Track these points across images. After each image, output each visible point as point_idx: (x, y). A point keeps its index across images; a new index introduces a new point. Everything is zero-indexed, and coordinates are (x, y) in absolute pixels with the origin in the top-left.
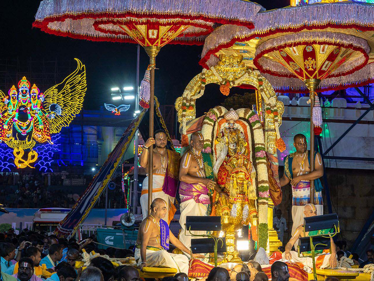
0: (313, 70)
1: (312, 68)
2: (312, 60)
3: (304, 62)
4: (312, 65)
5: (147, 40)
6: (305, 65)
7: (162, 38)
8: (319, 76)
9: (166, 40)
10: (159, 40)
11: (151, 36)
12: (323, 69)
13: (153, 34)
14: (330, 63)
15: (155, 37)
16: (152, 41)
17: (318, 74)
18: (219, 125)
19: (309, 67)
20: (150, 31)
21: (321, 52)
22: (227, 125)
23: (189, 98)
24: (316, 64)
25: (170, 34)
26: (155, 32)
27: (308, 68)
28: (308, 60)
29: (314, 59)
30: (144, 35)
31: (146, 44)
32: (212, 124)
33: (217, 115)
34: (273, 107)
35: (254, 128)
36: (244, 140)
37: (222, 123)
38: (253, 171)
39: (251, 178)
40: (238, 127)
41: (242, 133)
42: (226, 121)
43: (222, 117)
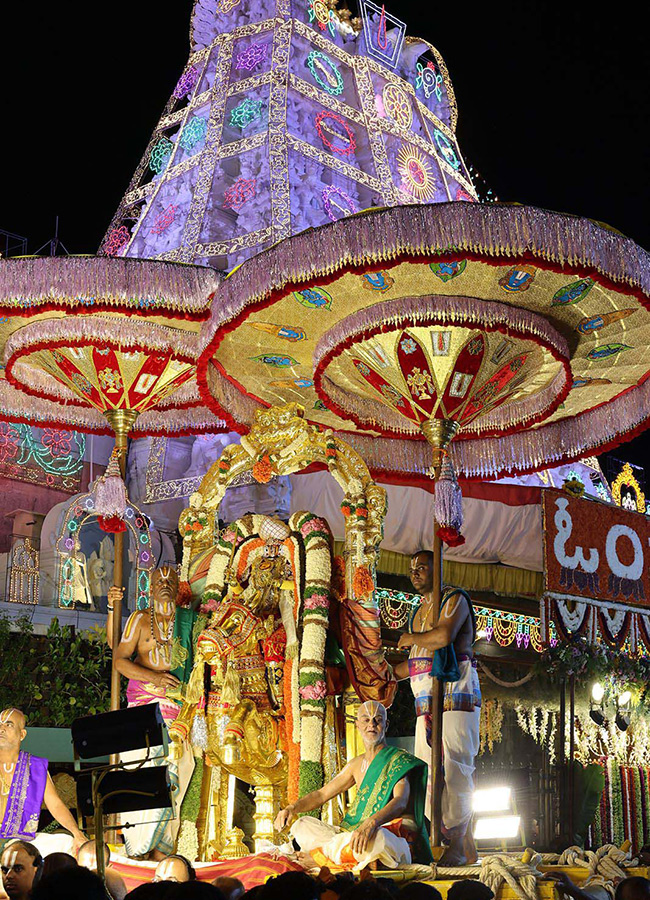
0: (429, 397)
1: (427, 392)
2: (421, 372)
3: (407, 380)
4: (425, 385)
6: (410, 388)
8: (448, 412)
12: (453, 392)
14: (468, 378)
17: (443, 408)
19: (420, 392)
21: (438, 351)
22: (262, 551)
24: (432, 382)
27: (417, 393)
28: (413, 375)
29: (425, 372)
32: (229, 551)
33: (239, 533)
34: (356, 499)
35: (307, 548)
36: (290, 577)
37: (252, 547)
38: (292, 640)
39: (287, 657)
40: (284, 551)
41: (288, 563)
42: (265, 543)
43: (257, 536)
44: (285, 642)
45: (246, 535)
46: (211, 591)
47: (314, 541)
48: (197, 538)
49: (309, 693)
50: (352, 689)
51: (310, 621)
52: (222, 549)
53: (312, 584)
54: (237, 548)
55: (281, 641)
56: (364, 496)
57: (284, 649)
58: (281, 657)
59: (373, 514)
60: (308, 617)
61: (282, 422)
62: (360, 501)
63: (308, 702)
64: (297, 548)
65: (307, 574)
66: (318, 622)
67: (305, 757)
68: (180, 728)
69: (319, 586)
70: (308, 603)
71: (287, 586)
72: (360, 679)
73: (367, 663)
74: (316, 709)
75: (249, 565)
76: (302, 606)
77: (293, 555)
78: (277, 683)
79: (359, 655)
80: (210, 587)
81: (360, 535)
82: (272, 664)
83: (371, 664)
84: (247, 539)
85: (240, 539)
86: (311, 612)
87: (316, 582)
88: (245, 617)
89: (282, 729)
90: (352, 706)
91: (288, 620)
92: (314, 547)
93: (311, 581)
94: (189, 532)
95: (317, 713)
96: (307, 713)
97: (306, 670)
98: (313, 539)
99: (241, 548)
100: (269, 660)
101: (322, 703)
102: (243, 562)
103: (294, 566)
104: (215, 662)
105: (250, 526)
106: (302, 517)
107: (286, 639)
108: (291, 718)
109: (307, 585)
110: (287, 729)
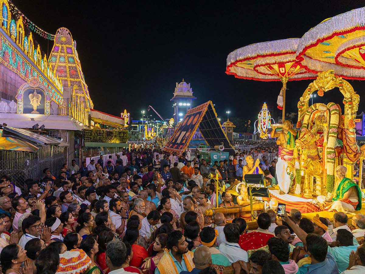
5: (280, 74)
7: (288, 72)
9: (290, 73)
10: (286, 73)
11: (282, 72)
13: (283, 71)
15: (284, 72)
16: (283, 74)
18: (314, 115)
20: (281, 69)
22: (319, 114)
23: (302, 101)
25: (292, 69)
26: (284, 69)
30: (278, 71)
31: (280, 76)
32: (309, 114)
33: (312, 109)
34: (348, 99)
35: (331, 114)
36: (326, 122)
37: (316, 113)
38: (325, 141)
39: (323, 145)
40: (325, 114)
41: (326, 118)
42: (320, 112)
43: (317, 109)
44: (323, 141)
45: (315, 109)
46: (304, 125)
47: (333, 112)
48: (302, 109)
49: (329, 157)
50: (345, 154)
51: (330, 136)
52: (307, 113)
53: (332, 125)
54: (311, 113)
55: (322, 141)
56: (351, 98)
57: (323, 143)
58: (322, 146)
59: (354, 103)
60: (330, 135)
61: (326, 76)
62: (350, 100)
63: (329, 159)
64: (328, 114)
65: (331, 122)
66: (333, 136)
67: (328, 174)
68: (291, 164)
69: (334, 126)
70: (330, 130)
71: (325, 125)
72: (348, 151)
73: (350, 147)
74: (331, 161)
75: (315, 118)
76: (329, 131)
77: (327, 116)
78: (321, 152)
79: (348, 145)
80: (304, 124)
81: (350, 110)
82: (319, 147)
83: (351, 148)
84: (315, 110)
85: (313, 111)
86: (331, 133)
87: (333, 124)
88: (309, 136)
89: (322, 164)
90: (345, 159)
91: (325, 135)
92: (333, 114)
93: (332, 124)
94: (300, 108)
95: (332, 162)
96: (328, 162)
97: (328, 150)
98: (333, 111)
99: (313, 113)
100: (318, 146)
101: (334, 159)
102: (313, 117)
103: (327, 119)
104: (300, 148)
105: (315, 107)
106: (330, 105)
107: (323, 140)
108: (324, 162)
109: (330, 125)
110: (323, 165)
